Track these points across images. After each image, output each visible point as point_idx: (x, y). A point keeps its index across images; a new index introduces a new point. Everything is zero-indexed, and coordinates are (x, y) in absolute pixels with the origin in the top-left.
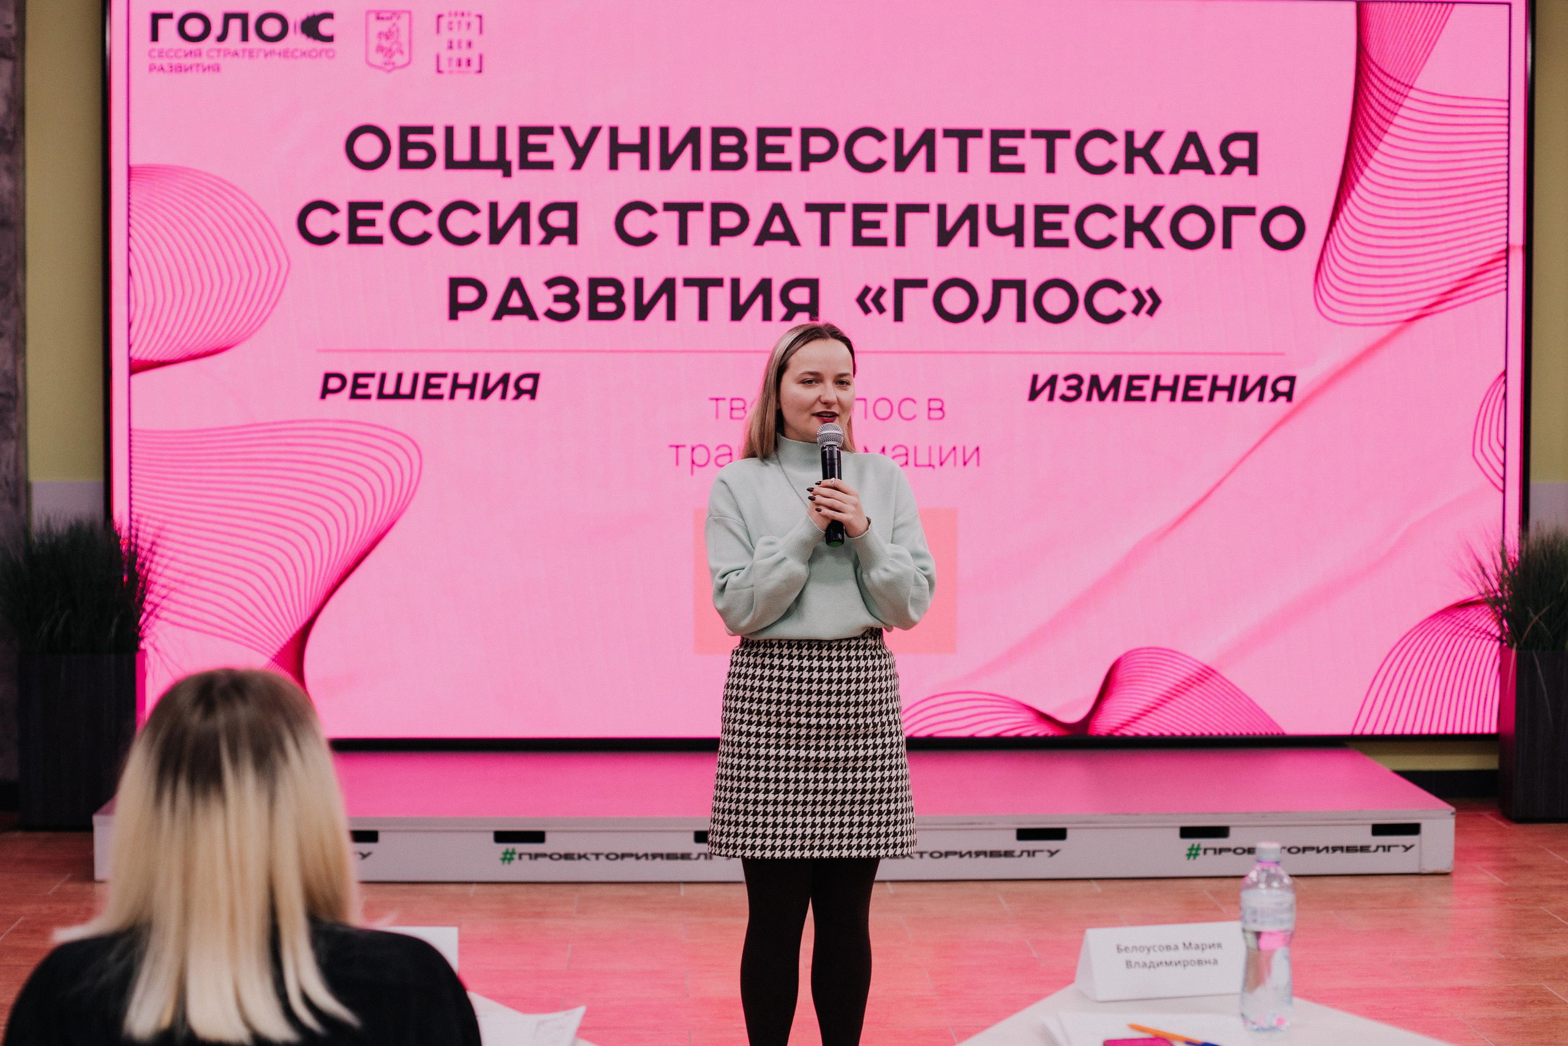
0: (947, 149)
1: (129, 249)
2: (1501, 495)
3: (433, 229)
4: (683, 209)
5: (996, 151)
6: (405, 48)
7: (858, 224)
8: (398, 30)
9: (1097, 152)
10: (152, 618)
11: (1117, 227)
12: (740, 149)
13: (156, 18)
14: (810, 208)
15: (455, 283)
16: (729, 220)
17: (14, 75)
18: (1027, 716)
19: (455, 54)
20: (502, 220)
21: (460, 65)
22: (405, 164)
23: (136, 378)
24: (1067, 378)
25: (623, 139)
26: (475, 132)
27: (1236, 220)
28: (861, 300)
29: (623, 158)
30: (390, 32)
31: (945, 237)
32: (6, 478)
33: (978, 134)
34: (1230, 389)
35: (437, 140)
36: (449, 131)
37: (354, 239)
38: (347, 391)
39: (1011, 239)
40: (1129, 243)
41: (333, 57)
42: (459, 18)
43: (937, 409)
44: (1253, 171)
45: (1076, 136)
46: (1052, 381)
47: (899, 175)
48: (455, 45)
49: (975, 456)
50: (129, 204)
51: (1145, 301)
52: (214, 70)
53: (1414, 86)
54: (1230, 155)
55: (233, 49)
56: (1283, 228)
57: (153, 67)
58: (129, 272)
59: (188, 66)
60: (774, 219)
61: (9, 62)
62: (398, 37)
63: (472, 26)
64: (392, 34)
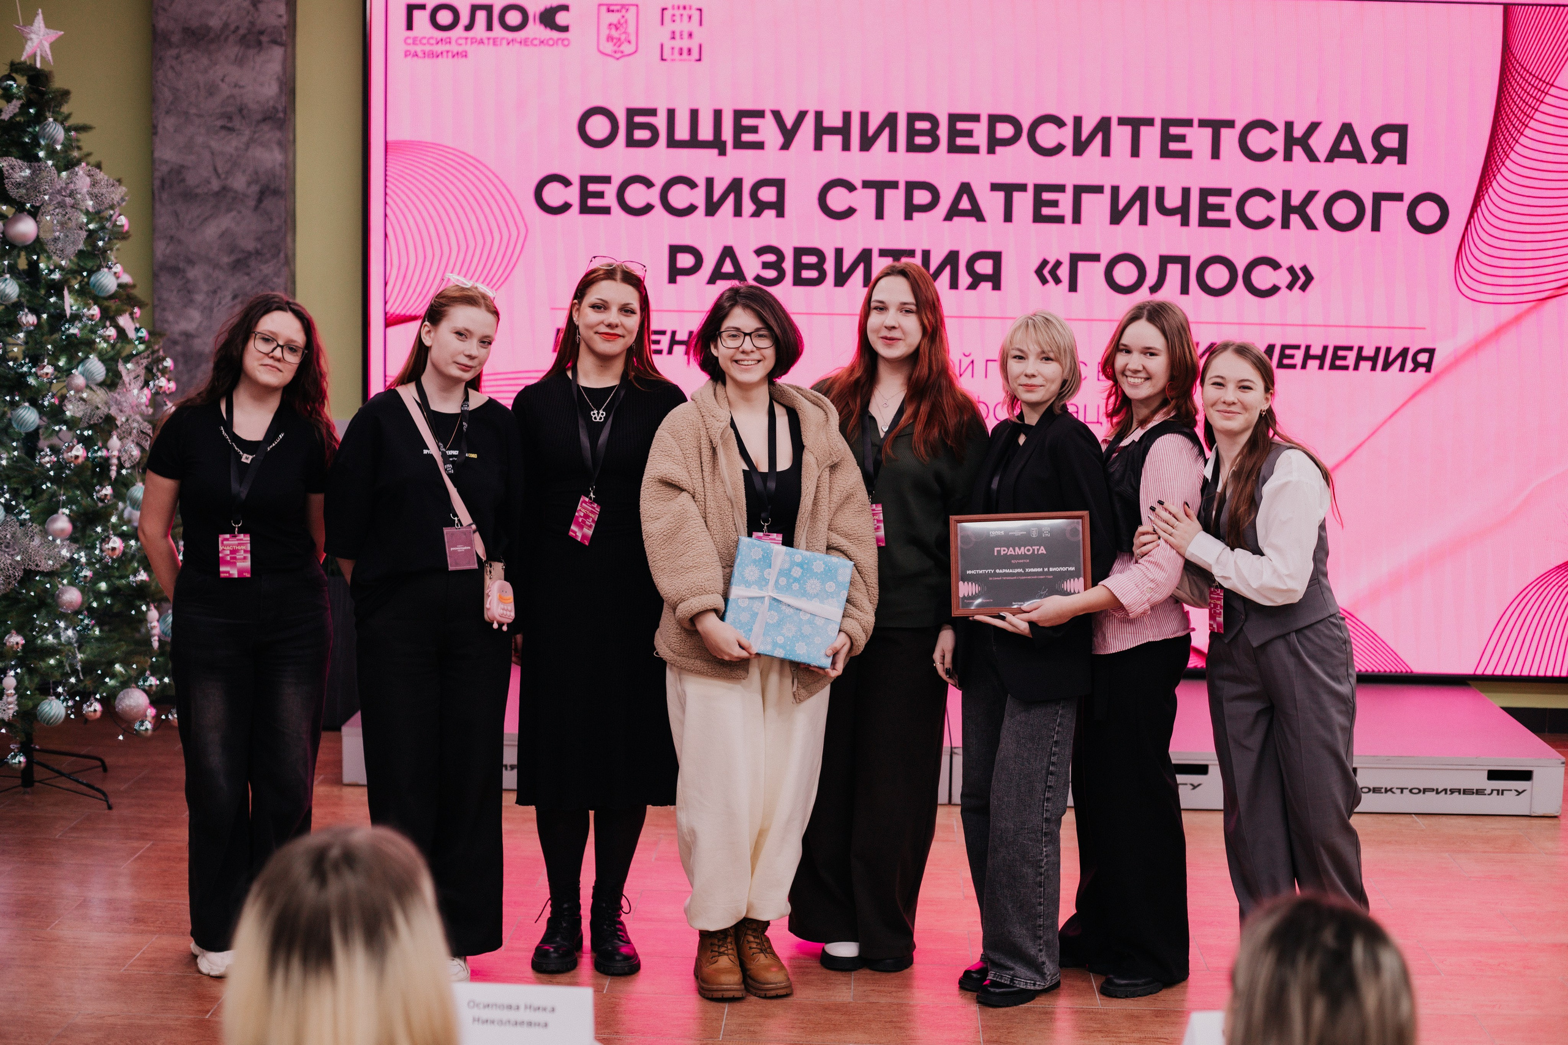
0: (1121, 136)
1: (386, 215)
3: (655, 200)
4: (880, 187)
5: (1166, 138)
6: (633, 38)
7: (1039, 203)
8: (626, 22)
9: (1259, 141)
11: (1275, 209)
12: (932, 133)
13: (411, 9)
14: (995, 187)
15: (675, 251)
16: (922, 197)
17: (285, 60)
19: (678, 43)
20: (717, 195)
21: (681, 54)
22: (631, 143)
23: (390, 330)
25: (828, 122)
26: (694, 114)
27: (1385, 205)
28: (1039, 272)
29: (827, 139)
30: (619, 23)
31: (1117, 216)
33: (1149, 122)
34: (1374, 360)
35: (660, 122)
36: (671, 114)
37: (585, 209)
39: (1177, 219)
40: (1286, 225)
41: (567, 45)
42: (682, 11)
44: (1402, 161)
45: (1240, 126)
47: (1077, 158)
48: (677, 35)
50: (386, 175)
51: (1299, 278)
52: (462, 57)
53: (1555, 84)
54: (1381, 144)
55: (479, 37)
56: (1428, 213)
57: (408, 53)
58: (386, 236)
59: (439, 52)
60: (962, 197)
61: (283, 48)
62: (626, 28)
63: (693, 18)
64: (622, 25)
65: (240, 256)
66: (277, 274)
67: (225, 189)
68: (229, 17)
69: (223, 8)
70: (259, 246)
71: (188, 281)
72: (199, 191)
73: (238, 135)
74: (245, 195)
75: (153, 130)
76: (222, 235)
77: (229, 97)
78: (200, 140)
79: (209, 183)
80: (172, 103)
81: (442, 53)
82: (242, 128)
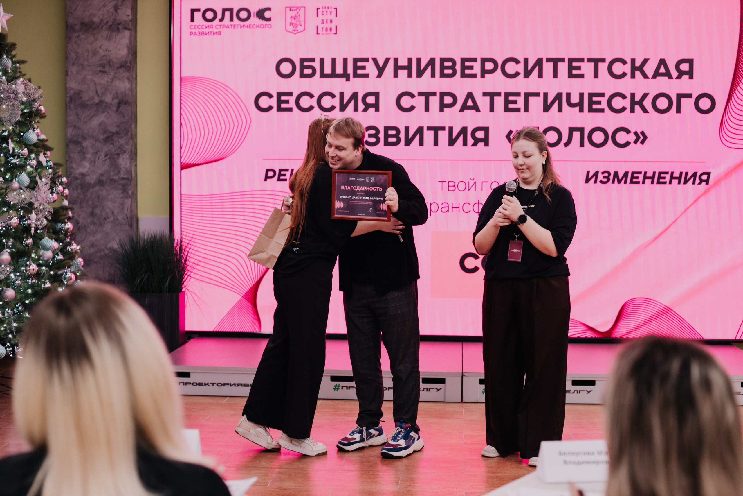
0: (548, 67)
1: (181, 114)
3: (315, 104)
4: (427, 95)
5: (571, 68)
6: (303, 24)
7: (507, 102)
8: (299, 15)
9: (618, 68)
10: (189, 277)
11: (627, 103)
12: (453, 67)
13: (193, 11)
14: (485, 94)
16: (448, 100)
17: (131, 37)
18: (583, 328)
19: (325, 26)
20: (345, 100)
21: (327, 31)
22: (302, 75)
23: (183, 171)
24: (603, 173)
25: (400, 63)
26: (334, 61)
27: (683, 100)
28: (508, 137)
29: (400, 72)
31: (547, 108)
32: (126, 215)
33: (562, 60)
34: (679, 178)
35: (317, 65)
36: (322, 61)
37: (280, 109)
38: (276, 178)
39: (577, 108)
40: (632, 111)
41: (271, 28)
42: (327, 9)
44: (691, 77)
45: (608, 61)
46: (596, 174)
47: (526, 79)
48: (325, 21)
50: (181, 94)
51: (640, 138)
52: (218, 34)
54: (680, 69)
55: (227, 25)
56: (705, 104)
57: (192, 33)
58: (181, 124)
59: (207, 32)
60: (468, 99)
61: (130, 32)
62: (299, 18)
63: (332, 13)
64: (297, 17)
65: (109, 134)
66: (127, 144)
67: (101, 102)
68: (103, 17)
69: (100, 13)
70: (118, 130)
71: (83, 148)
72: (88, 103)
73: (108, 75)
74: (111, 104)
75: (67, 73)
76: (100, 124)
77: (103, 56)
78: (89, 77)
79: (93, 99)
80: (75, 59)
81: (208, 33)
82: (110, 71)
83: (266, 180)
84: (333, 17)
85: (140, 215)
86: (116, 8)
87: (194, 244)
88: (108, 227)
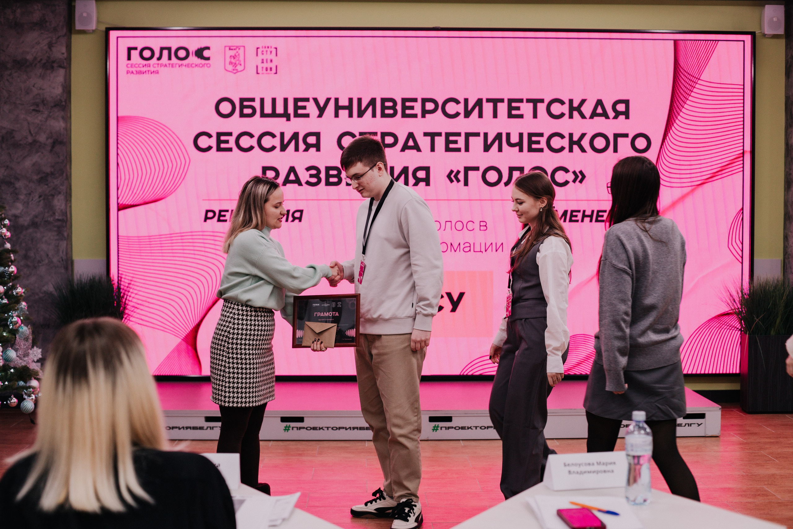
0: (488, 108)
1: (118, 154)
2: (741, 264)
3: (255, 144)
5: (510, 108)
6: (242, 63)
7: (448, 142)
8: (239, 55)
9: (556, 109)
11: (565, 143)
12: (394, 108)
13: (130, 49)
14: (426, 134)
15: (265, 169)
16: (389, 139)
17: (65, 76)
19: (265, 65)
20: (286, 140)
21: (267, 70)
22: (242, 115)
23: (121, 213)
25: (341, 103)
26: (274, 100)
27: (620, 140)
28: (449, 176)
29: (341, 112)
30: (235, 55)
31: (487, 148)
32: (62, 258)
33: (502, 101)
35: (257, 105)
36: (262, 100)
37: (219, 149)
38: (216, 218)
39: (517, 148)
40: (571, 150)
41: (210, 67)
42: (267, 49)
43: (484, 225)
44: (627, 117)
45: (546, 102)
47: (466, 119)
48: (265, 61)
49: (501, 247)
50: (117, 134)
51: (578, 177)
52: (156, 73)
53: (700, 78)
54: (617, 110)
55: (164, 63)
56: (641, 143)
57: (128, 72)
58: (118, 164)
59: (144, 71)
60: (409, 139)
61: (65, 70)
62: (239, 58)
63: (272, 53)
64: (237, 56)
65: (44, 175)
66: (62, 184)
67: (35, 142)
68: (36, 54)
69: (34, 50)
70: (52, 170)
71: (16, 189)
72: (21, 142)
73: (42, 113)
74: (45, 144)
76: (34, 165)
77: (37, 95)
78: (22, 116)
79: (27, 138)
80: (8, 98)
81: (146, 72)
82: (44, 110)
83: (205, 221)
84: (273, 56)
85: (75, 257)
86: (50, 46)
87: (133, 287)
88: (42, 270)
